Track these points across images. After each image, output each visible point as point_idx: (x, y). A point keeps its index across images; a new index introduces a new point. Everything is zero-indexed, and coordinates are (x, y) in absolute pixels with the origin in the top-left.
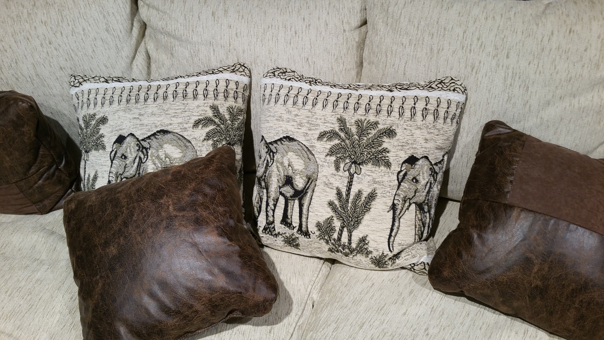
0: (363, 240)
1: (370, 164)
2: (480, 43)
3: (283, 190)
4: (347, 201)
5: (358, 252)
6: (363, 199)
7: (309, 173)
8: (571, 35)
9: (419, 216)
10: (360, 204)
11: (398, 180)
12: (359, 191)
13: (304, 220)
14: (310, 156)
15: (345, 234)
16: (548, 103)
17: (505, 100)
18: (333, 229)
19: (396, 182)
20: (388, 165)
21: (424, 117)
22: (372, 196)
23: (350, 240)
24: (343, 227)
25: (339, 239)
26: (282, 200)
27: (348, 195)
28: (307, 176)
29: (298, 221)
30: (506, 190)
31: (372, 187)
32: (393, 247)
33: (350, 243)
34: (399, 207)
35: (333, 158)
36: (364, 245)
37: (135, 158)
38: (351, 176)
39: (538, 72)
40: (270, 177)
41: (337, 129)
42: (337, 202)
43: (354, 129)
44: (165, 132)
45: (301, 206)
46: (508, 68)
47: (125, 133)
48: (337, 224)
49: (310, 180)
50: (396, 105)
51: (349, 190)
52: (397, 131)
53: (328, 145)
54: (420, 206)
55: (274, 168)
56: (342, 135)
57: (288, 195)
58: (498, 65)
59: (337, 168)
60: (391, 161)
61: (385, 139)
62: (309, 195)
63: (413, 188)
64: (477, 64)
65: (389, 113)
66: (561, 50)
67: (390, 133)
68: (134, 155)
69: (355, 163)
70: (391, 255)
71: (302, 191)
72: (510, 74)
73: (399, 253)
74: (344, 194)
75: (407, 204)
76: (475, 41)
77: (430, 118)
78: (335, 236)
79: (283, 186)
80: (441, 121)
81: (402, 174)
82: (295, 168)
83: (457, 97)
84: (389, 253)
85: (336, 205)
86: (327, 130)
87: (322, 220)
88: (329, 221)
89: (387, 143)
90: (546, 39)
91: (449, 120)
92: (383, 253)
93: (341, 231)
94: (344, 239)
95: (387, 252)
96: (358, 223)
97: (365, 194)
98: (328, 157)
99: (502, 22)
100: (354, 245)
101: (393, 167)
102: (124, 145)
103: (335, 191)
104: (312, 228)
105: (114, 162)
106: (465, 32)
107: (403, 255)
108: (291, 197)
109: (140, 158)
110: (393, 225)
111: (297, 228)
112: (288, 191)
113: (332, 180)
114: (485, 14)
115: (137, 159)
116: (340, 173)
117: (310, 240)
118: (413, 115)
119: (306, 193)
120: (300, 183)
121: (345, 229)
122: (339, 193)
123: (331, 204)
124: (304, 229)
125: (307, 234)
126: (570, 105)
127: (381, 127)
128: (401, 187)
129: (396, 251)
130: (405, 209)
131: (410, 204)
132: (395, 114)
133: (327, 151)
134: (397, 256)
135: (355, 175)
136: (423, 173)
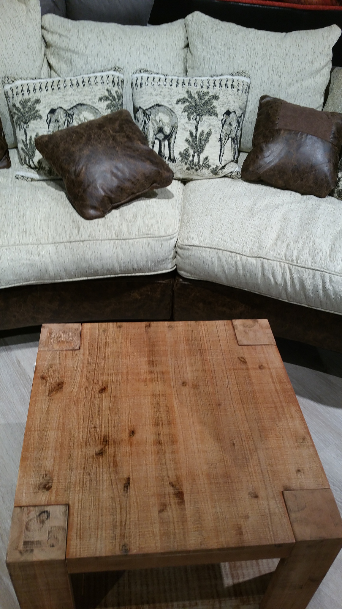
0: (206, 159)
1: (207, 115)
2: (255, 52)
3: (157, 136)
4: (196, 137)
5: (204, 167)
6: (204, 135)
7: (173, 124)
8: (299, 47)
9: (233, 145)
10: (203, 138)
11: (222, 123)
12: (202, 131)
13: (172, 152)
14: (173, 113)
15: (196, 157)
16: (290, 84)
17: (270, 83)
18: (189, 155)
19: (221, 125)
20: (216, 115)
21: (232, 89)
22: (209, 134)
23: (199, 160)
24: (195, 153)
25: (193, 160)
26: (157, 142)
27: (196, 134)
28: (171, 126)
29: (168, 153)
30: (277, 122)
31: (209, 128)
32: (222, 161)
33: (199, 162)
34: (224, 139)
35: (186, 113)
36: (206, 162)
37: (65, 121)
38: (197, 123)
39: (285, 67)
40: (148, 130)
41: (187, 97)
42: (190, 139)
43: (196, 97)
44: (81, 105)
45: (169, 144)
46: (270, 65)
47: (55, 107)
48: (191, 152)
49: (174, 128)
50: (217, 83)
51: (196, 131)
52: (219, 96)
53: (182, 106)
54: (233, 139)
55: (150, 124)
56: (190, 100)
57: (161, 139)
58: (265, 64)
59: (189, 119)
60: (218, 112)
61: (214, 101)
62: (173, 137)
63: (230, 129)
64: (254, 64)
65: (214, 87)
66: (295, 55)
67: (216, 97)
68: (64, 119)
69: (199, 115)
70: (221, 166)
71: (169, 135)
72: (271, 68)
73: (225, 166)
74: (194, 134)
75: (227, 138)
76: (253, 52)
77: (235, 89)
78: (191, 159)
79: (157, 133)
80: (240, 91)
81: (224, 120)
82: (164, 121)
83: (246, 80)
84: (220, 165)
85: (190, 141)
86: (181, 98)
87: (182, 150)
88: (187, 150)
89: (215, 103)
90: (287, 50)
91: (244, 92)
92: (217, 165)
93: (194, 156)
94: (196, 160)
95: (219, 164)
96: (203, 149)
97: (205, 133)
98: (183, 113)
99: (265, 41)
100: (201, 163)
101: (219, 116)
102: (56, 114)
103: (189, 133)
104: (177, 156)
105: (50, 125)
106: (247, 46)
107: (226, 167)
108: (163, 139)
109: (68, 121)
110: (221, 149)
111: (168, 157)
112: (161, 136)
113: (187, 126)
114: (256, 37)
115: (67, 122)
116: (191, 121)
117: (175, 164)
118: (227, 88)
119: (172, 136)
120: (167, 130)
121: (196, 154)
122: (191, 133)
123: (187, 140)
124: (172, 157)
125: (174, 160)
126: (301, 85)
127: (211, 94)
128: (224, 128)
129: (223, 165)
130: (226, 141)
131: (229, 138)
132: (217, 87)
133: (182, 110)
134: (223, 167)
135: (199, 122)
136: (234, 121)
